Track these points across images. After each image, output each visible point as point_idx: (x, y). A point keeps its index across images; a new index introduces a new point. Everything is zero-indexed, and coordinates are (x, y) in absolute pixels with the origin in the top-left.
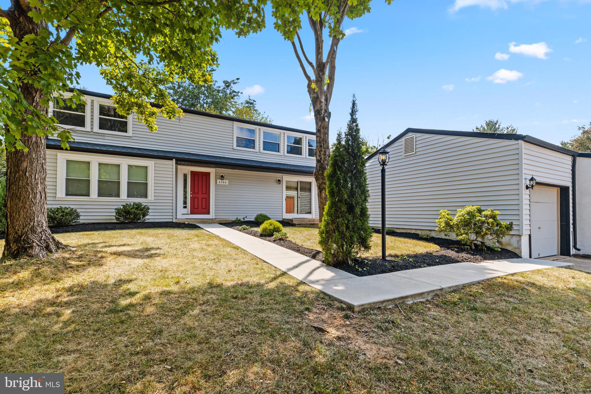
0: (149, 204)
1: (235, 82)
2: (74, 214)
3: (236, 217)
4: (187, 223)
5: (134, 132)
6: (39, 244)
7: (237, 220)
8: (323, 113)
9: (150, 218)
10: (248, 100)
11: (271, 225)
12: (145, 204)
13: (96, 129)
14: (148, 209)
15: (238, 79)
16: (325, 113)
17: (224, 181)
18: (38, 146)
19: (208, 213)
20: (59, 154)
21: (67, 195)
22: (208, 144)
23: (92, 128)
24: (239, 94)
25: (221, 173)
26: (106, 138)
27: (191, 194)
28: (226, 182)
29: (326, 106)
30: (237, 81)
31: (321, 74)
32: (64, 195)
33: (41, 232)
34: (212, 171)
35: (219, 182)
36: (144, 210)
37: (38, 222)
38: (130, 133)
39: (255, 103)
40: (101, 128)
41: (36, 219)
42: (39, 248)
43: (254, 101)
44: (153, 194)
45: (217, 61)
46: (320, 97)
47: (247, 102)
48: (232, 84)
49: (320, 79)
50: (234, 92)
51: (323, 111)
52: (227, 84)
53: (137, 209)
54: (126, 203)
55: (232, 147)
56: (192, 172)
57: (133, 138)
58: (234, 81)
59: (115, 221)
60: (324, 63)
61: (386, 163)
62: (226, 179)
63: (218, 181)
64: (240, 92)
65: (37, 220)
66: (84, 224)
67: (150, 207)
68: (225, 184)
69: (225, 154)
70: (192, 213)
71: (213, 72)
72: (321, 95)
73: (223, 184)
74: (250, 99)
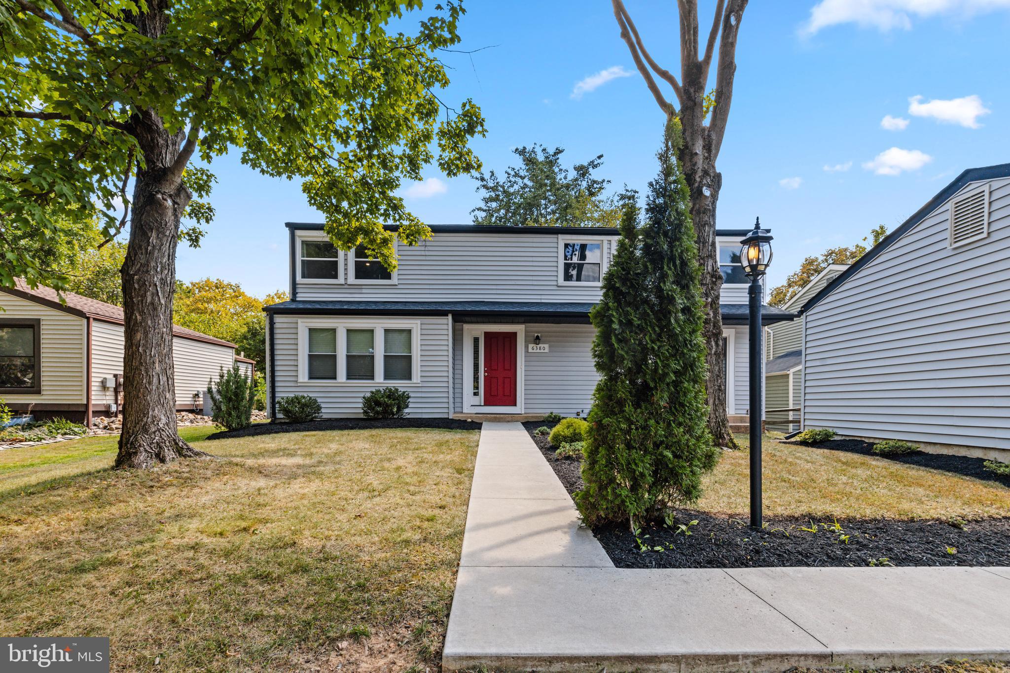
0: (409, 390)
1: (596, 163)
2: (312, 405)
3: (549, 411)
4: (469, 420)
5: (401, 277)
6: (148, 448)
7: (550, 417)
8: (698, 179)
9: (410, 412)
10: (624, 193)
11: (568, 427)
12: (403, 390)
13: (352, 279)
14: (408, 398)
15: (600, 157)
16: (702, 178)
17: (540, 345)
18: (155, 309)
19: (514, 403)
20: (300, 321)
21: (311, 378)
22: (513, 283)
23: (346, 279)
24: (605, 185)
25: (537, 332)
26: (364, 291)
27: (485, 371)
28: (545, 347)
29: (706, 162)
30: (599, 161)
31: (692, 90)
32: (306, 379)
33: (154, 432)
34: (519, 329)
35: (533, 349)
36: (402, 400)
37: (154, 417)
38: (394, 280)
39: (636, 195)
40: (358, 276)
41: (150, 413)
42: (146, 455)
43: (636, 192)
44: (419, 375)
45: (482, 126)
46: (690, 143)
47: (623, 197)
48: (591, 169)
49: (690, 104)
50: (595, 182)
51: (700, 173)
52: (582, 171)
53: (389, 397)
54: (377, 388)
55: (555, 283)
56: (487, 335)
57: (399, 287)
58: (593, 162)
59: (362, 416)
60: (700, 63)
61: (761, 268)
62: (544, 343)
63: (531, 346)
64: (606, 180)
65: (152, 415)
66: (330, 420)
67: (411, 395)
68: (542, 351)
69: (543, 297)
70: (487, 403)
71: (559, 156)
72: (692, 139)
73: (538, 351)
74: (627, 191)
